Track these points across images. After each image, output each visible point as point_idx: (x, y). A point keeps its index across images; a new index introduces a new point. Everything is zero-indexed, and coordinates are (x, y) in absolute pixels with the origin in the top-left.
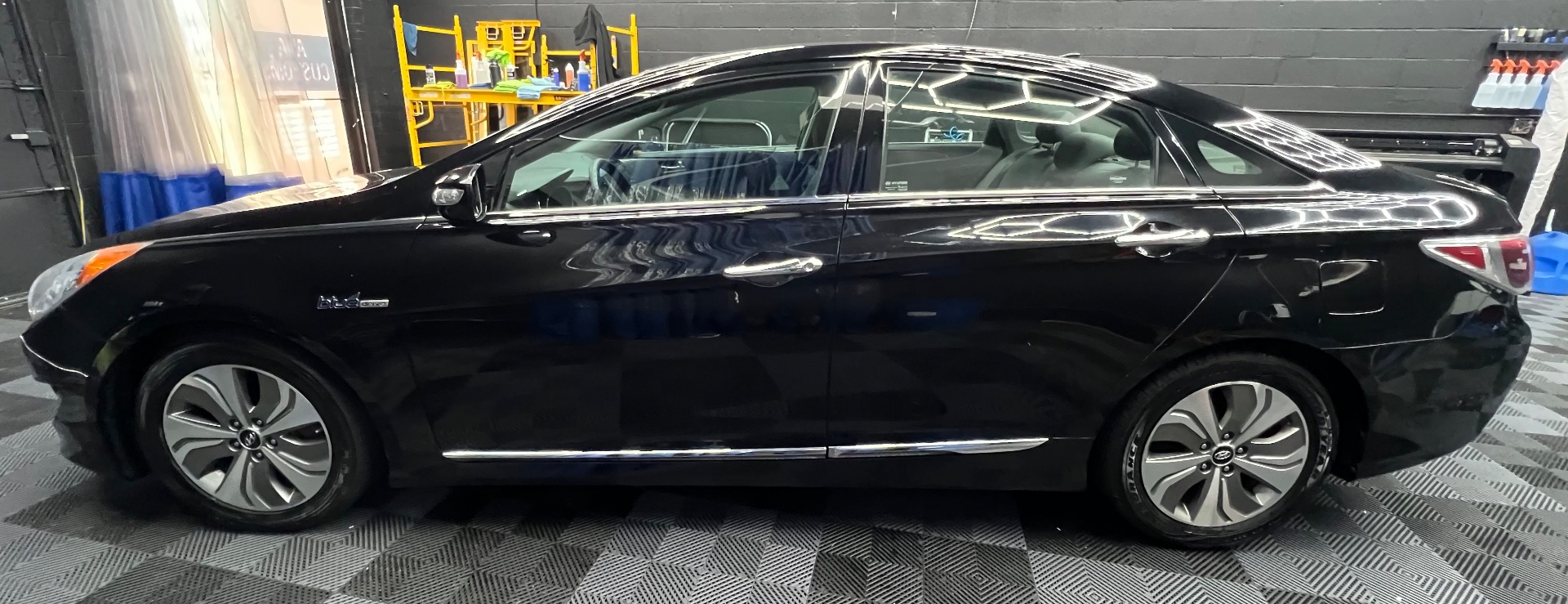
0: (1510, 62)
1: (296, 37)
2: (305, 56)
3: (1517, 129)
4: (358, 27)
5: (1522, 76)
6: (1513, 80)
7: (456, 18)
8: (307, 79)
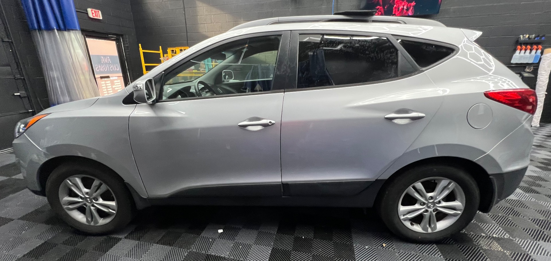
0: (524, 47)
1: (107, 56)
2: (110, 62)
3: (527, 70)
4: (128, 52)
5: (528, 51)
6: (525, 53)
7: (160, 47)
8: (111, 70)
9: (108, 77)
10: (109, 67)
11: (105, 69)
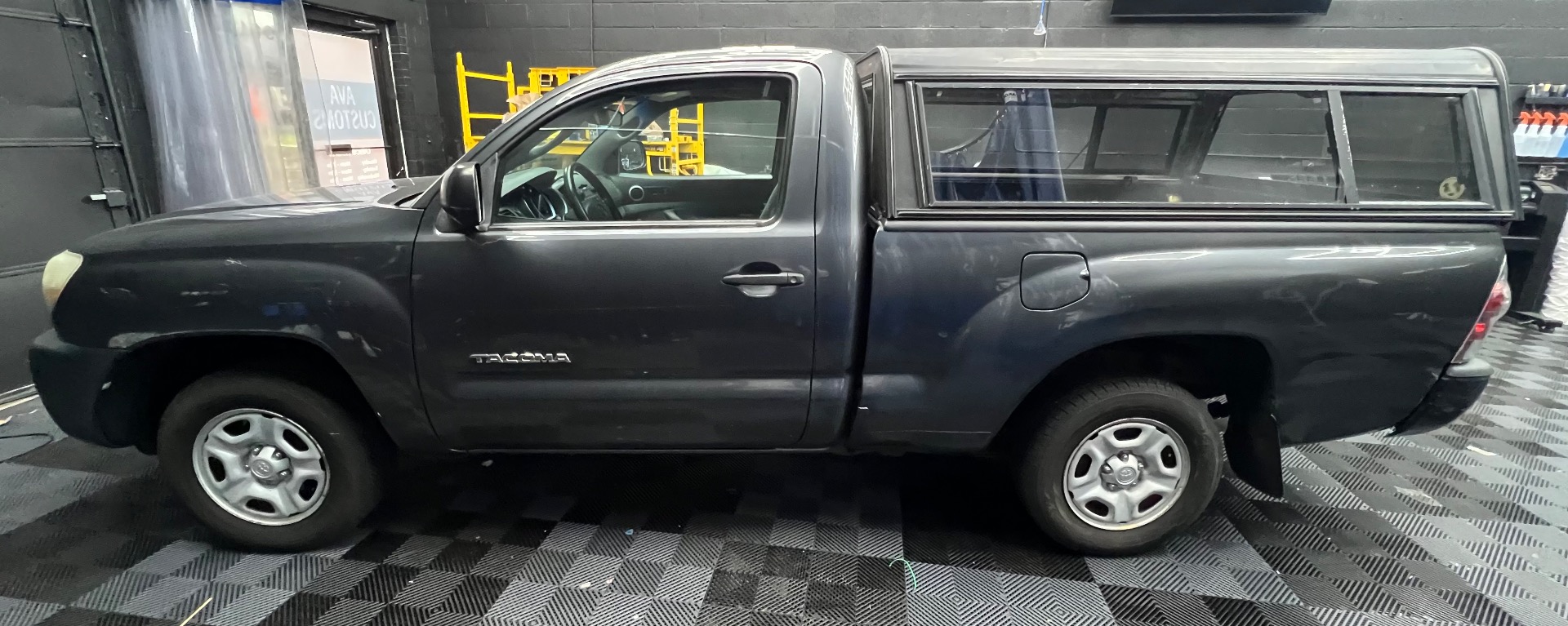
0: (1537, 114)
1: (346, 83)
2: (354, 103)
3: (1542, 175)
4: (405, 76)
5: (1548, 127)
6: (1540, 130)
7: (509, 64)
9: (346, 149)
10: (351, 117)
11: (340, 125)
